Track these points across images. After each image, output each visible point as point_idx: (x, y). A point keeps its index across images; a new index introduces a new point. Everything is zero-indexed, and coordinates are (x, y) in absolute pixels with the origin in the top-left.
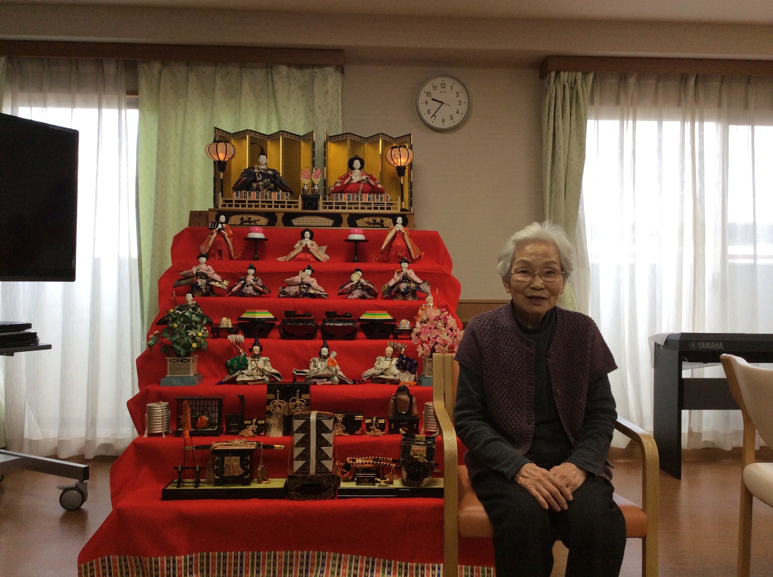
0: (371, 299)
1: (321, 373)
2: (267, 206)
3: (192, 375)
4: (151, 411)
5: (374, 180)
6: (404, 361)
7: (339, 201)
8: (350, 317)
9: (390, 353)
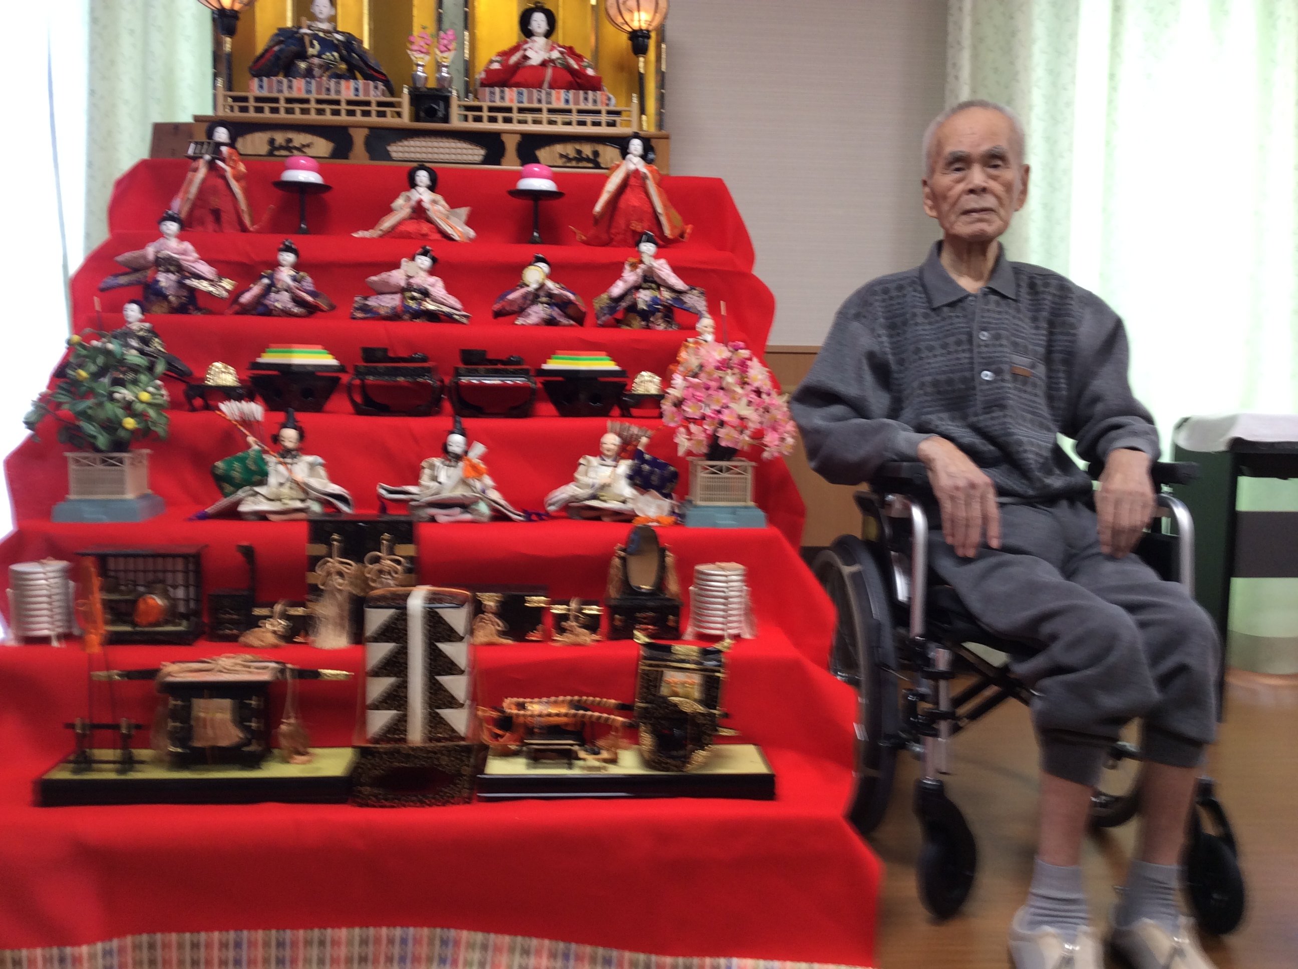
0: (571, 325)
1: (446, 494)
2: (328, 112)
3: (130, 496)
4: (21, 583)
5: (579, 58)
7: (498, 104)
8: (518, 363)
9: (612, 447)
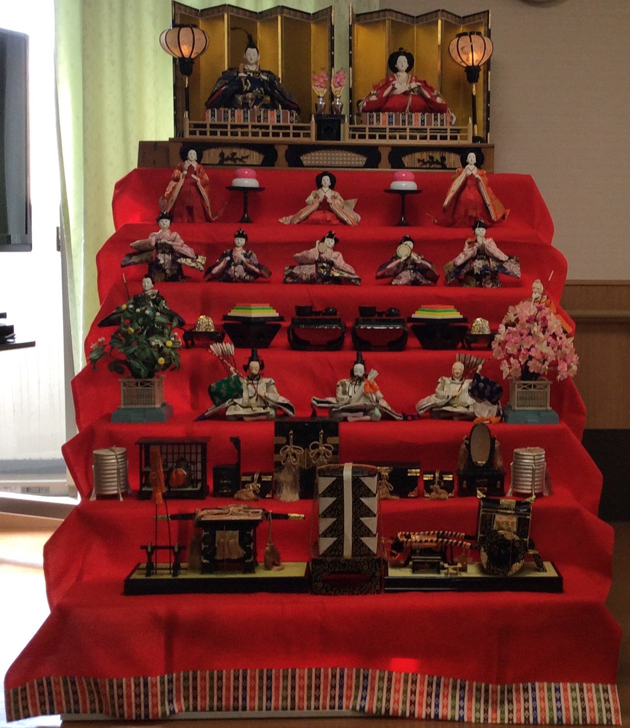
0: (428, 285)
1: (353, 404)
2: (260, 134)
3: (158, 405)
4: (100, 462)
6: (481, 385)
7: (375, 125)
8: (396, 314)
9: (460, 371)
